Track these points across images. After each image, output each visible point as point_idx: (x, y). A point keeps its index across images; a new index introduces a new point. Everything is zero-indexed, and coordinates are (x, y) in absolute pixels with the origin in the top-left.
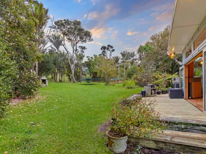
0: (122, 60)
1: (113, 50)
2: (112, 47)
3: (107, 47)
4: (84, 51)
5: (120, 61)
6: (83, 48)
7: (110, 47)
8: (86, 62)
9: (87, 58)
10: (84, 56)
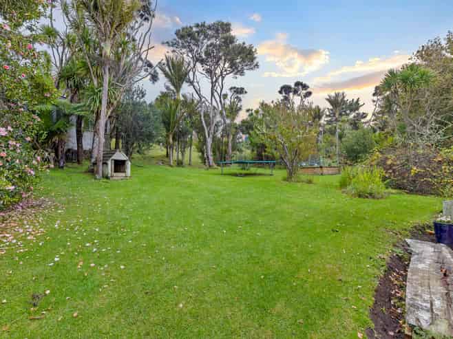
0: (329, 119)
1: (309, 94)
2: (305, 87)
3: (293, 86)
4: (242, 99)
5: (323, 121)
6: (240, 91)
7: (300, 87)
8: (243, 122)
9: (248, 114)
10: (240, 109)
